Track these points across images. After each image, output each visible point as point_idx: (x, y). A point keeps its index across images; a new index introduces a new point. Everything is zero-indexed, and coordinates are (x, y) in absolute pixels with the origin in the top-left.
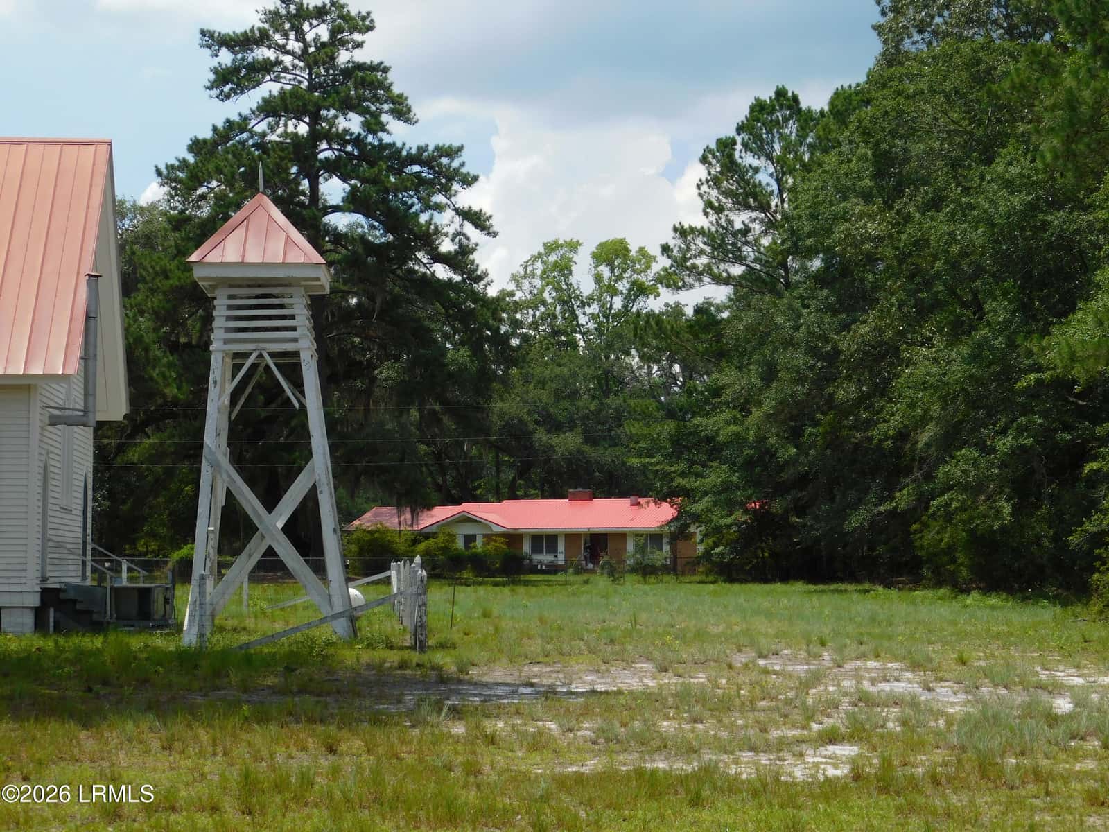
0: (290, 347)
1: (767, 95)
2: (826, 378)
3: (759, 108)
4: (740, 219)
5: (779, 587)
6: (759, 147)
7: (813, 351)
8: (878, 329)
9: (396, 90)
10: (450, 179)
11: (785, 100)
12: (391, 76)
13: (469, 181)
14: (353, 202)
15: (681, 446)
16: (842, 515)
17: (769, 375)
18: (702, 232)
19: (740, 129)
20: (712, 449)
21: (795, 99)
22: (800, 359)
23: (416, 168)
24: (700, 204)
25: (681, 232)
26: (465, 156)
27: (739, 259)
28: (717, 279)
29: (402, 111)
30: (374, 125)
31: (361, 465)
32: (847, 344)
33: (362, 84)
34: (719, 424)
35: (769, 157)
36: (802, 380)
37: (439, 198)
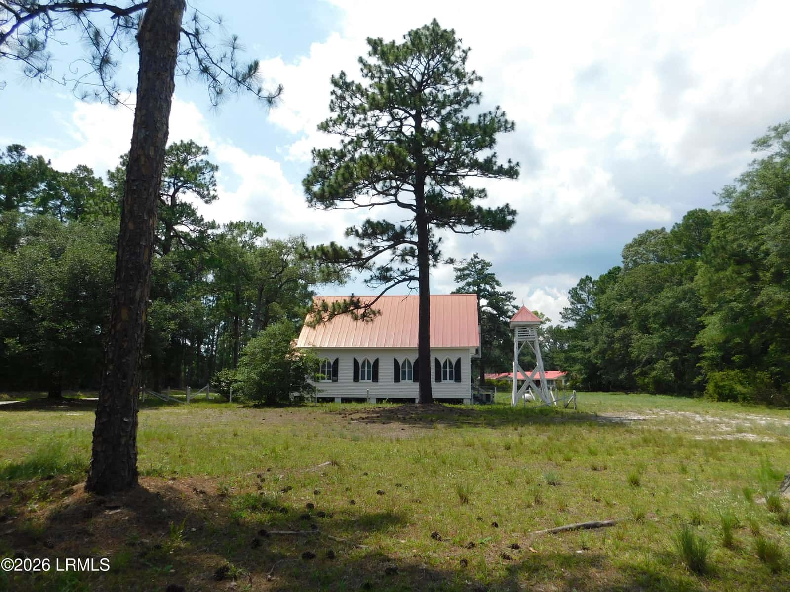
0: (533, 340)
1: (584, 277)
2: (612, 343)
3: (582, 281)
4: (579, 306)
5: (595, 393)
6: (582, 289)
7: (608, 337)
8: (624, 331)
9: (496, 279)
10: (510, 299)
11: (588, 279)
12: (495, 276)
13: (514, 299)
14: (489, 305)
15: (567, 359)
16: (618, 375)
17: (597, 342)
18: (570, 309)
19: (578, 285)
20: (575, 360)
21: (591, 278)
22: (604, 338)
23: (502, 297)
24: (569, 303)
25: (566, 309)
26: (514, 294)
27: (578, 315)
28: (573, 320)
29: (498, 284)
30: (493, 288)
31: (493, 365)
32: (617, 335)
33: (490, 278)
34: (578, 354)
35: (585, 291)
36: (605, 343)
37: (508, 303)
